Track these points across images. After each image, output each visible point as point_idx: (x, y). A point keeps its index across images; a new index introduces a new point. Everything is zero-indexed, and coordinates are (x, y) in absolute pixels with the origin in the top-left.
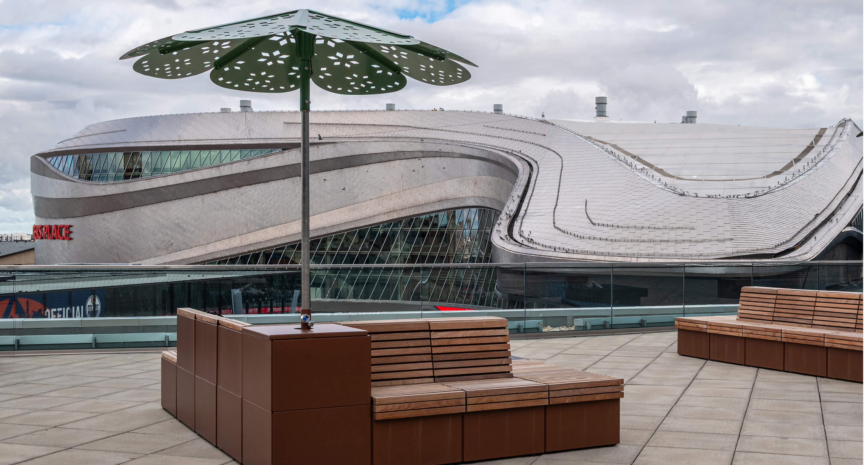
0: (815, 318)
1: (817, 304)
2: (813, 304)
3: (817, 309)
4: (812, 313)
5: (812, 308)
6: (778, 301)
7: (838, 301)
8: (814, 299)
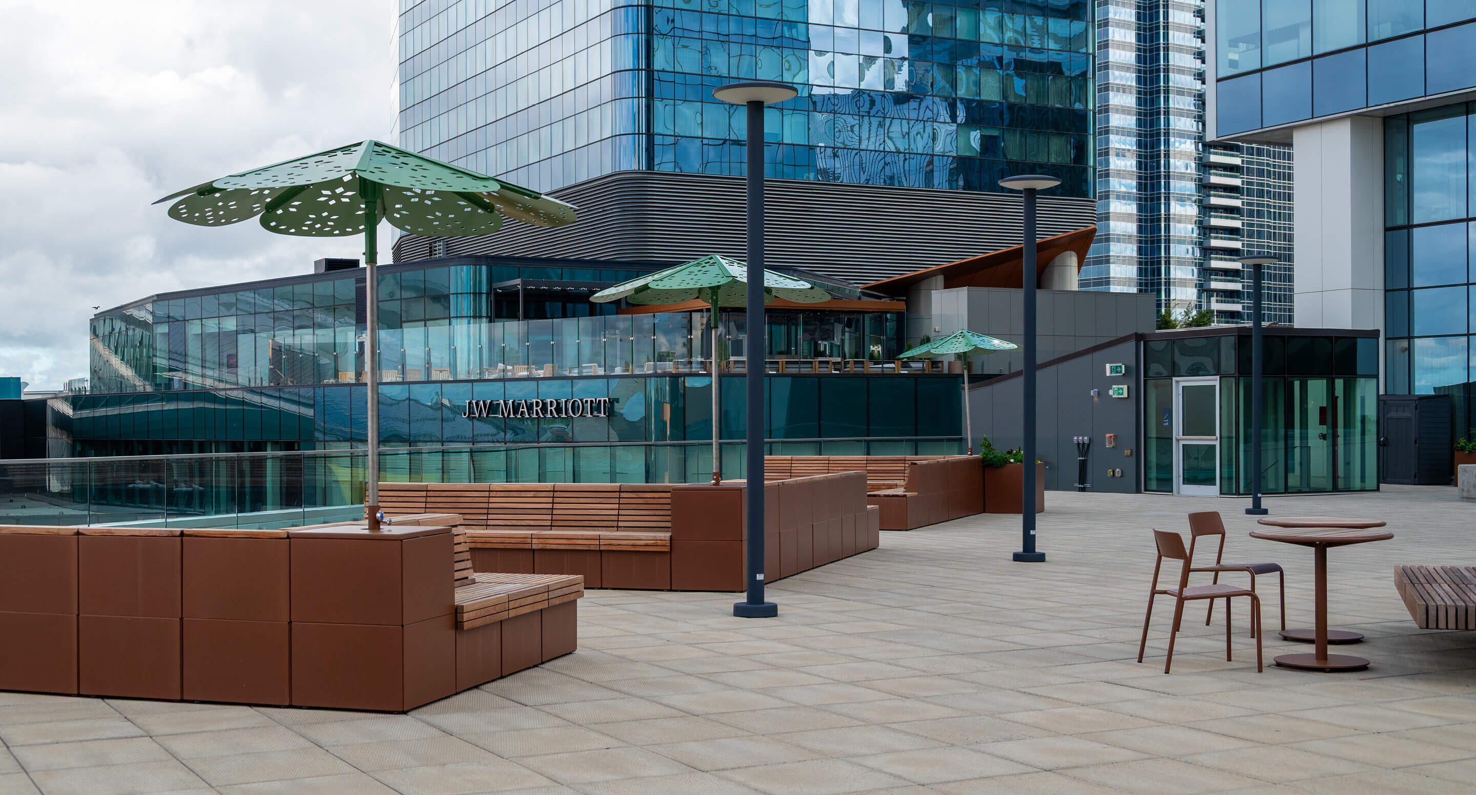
0: (490, 517)
1: (491, 500)
2: (486, 500)
3: (491, 505)
4: (485, 511)
5: (486, 505)
6: (429, 500)
7: (523, 494)
8: (487, 494)
